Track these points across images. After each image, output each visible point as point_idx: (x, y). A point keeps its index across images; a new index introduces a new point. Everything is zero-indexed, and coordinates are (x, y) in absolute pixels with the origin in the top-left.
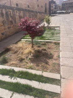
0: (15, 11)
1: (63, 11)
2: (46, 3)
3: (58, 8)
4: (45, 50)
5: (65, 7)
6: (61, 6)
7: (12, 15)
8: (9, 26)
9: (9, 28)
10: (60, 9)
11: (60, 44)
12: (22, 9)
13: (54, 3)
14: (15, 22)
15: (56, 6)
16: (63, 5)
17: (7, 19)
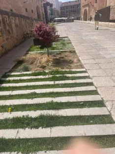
0: (11, 17)
1: (64, 18)
2: (38, 6)
3: (56, 14)
4: (63, 58)
5: (65, 12)
6: (59, 10)
7: (8, 22)
8: (8, 37)
9: (7, 39)
10: (58, 15)
11: (76, 51)
12: (17, 14)
13: (51, 5)
14: (12, 31)
15: (52, 10)
16: (62, 8)
17: (4, 28)
